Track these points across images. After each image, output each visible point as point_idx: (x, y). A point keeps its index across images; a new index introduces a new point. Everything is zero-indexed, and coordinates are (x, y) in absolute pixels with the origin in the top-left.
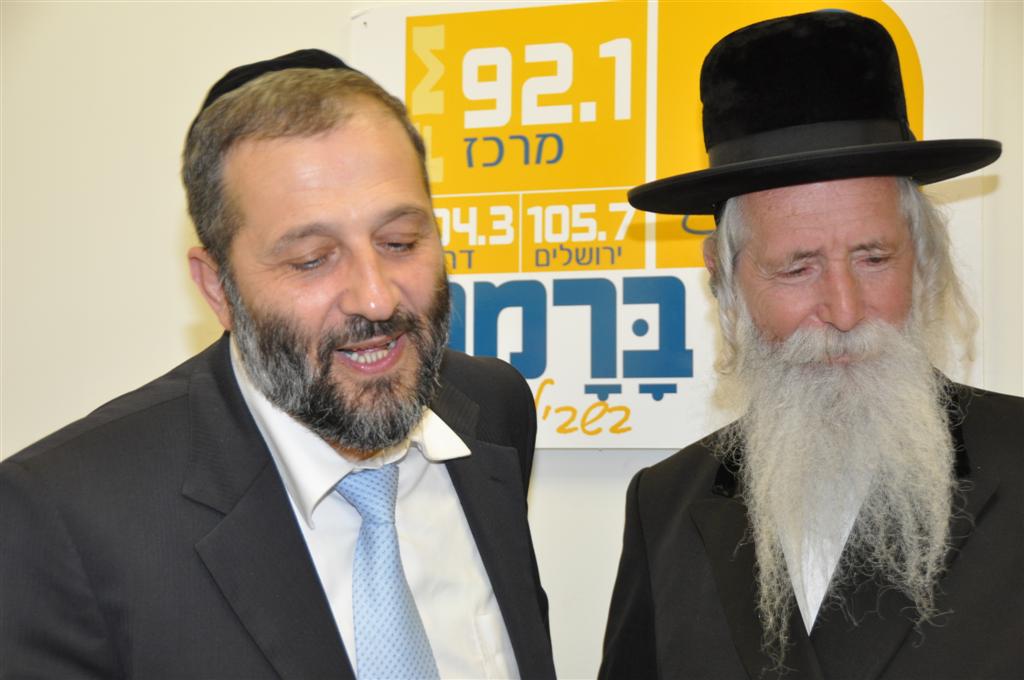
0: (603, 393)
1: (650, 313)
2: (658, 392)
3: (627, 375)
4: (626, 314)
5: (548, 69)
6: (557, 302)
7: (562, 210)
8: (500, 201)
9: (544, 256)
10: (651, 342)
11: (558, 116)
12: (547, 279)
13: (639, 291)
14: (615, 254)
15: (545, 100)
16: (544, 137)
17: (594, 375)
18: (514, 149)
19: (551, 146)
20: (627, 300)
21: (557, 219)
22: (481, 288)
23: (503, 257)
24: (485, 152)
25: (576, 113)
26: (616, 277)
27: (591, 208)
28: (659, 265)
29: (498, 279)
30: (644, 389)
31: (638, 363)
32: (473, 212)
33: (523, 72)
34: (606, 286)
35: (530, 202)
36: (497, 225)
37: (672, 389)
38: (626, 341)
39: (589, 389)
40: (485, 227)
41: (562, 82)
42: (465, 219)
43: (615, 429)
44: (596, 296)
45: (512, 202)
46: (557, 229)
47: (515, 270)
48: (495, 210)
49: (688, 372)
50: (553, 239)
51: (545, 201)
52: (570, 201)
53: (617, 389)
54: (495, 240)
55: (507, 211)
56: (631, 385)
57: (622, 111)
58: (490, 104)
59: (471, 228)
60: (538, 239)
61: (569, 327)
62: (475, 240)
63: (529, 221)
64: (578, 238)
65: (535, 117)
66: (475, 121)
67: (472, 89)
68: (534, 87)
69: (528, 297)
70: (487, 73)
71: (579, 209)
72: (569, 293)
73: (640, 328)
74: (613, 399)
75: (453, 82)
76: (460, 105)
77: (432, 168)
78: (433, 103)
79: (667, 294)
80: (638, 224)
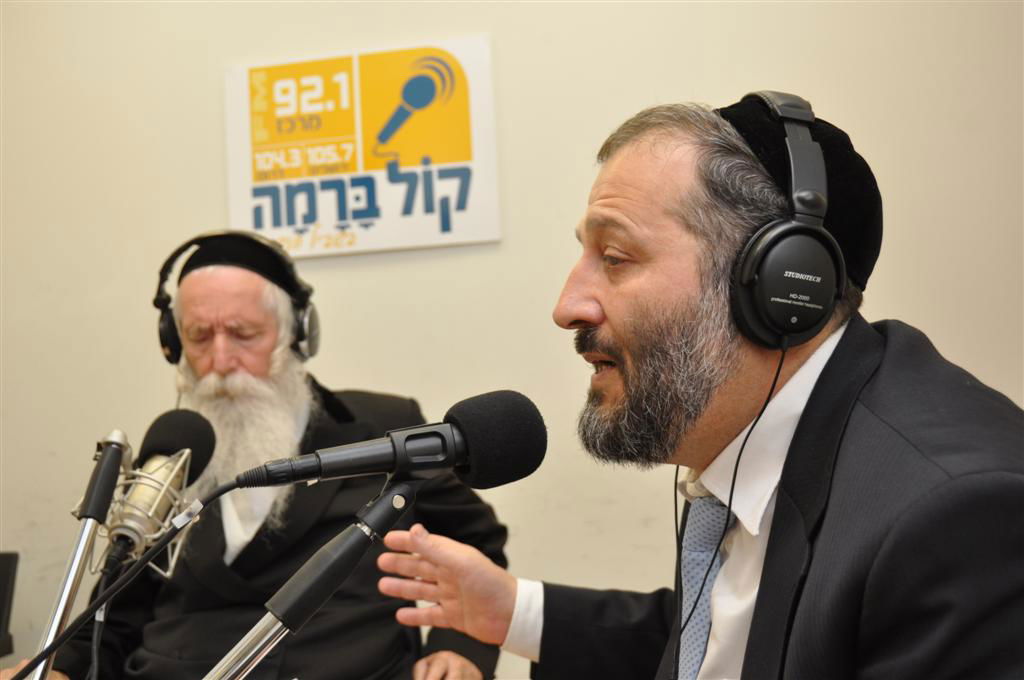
0: (343, 228)
1: (361, 191)
2: (366, 226)
3: (353, 219)
4: (351, 193)
5: (311, 88)
6: (321, 190)
7: (321, 149)
8: (295, 147)
9: (314, 170)
10: (363, 205)
11: (317, 108)
12: (316, 180)
13: (356, 182)
14: (345, 167)
15: (312, 101)
16: (311, 118)
17: (339, 220)
18: (299, 124)
19: (315, 121)
20: (352, 187)
21: (319, 154)
22: (287, 186)
23: (296, 172)
24: (286, 125)
25: (325, 107)
26: (346, 177)
27: (333, 148)
28: (365, 170)
29: (295, 181)
30: (361, 225)
31: (358, 214)
32: (282, 153)
33: (301, 90)
34: (342, 181)
35: (307, 146)
36: (293, 158)
37: (372, 224)
38: (352, 205)
39: (337, 227)
40: (288, 158)
41: (318, 94)
42: (278, 156)
43: (349, 244)
44: (338, 186)
45: (298, 147)
46: (319, 158)
47: (302, 177)
48: (292, 151)
49: (379, 216)
50: (319, 162)
51: (313, 146)
52: (323, 145)
53: (349, 226)
54: (292, 165)
55: (297, 151)
56: (355, 224)
57: (345, 104)
58: (286, 105)
59: (281, 160)
60: (311, 161)
61: (327, 201)
62: (284, 165)
63: (307, 155)
64: (329, 161)
65: (308, 109)
66: (281, 113)
67: (279, 98)
68: (306, 96)
69: (308, 189)
70: (285, 91)
71: (328, 148)
72: (326, 185)
73: (357, 198)
74: (348, 231)
75: (269, 96)
76: (272, 105)
77: (263, 135)
78: (261, 105)
79: (368, 183)
80: (355, 153)
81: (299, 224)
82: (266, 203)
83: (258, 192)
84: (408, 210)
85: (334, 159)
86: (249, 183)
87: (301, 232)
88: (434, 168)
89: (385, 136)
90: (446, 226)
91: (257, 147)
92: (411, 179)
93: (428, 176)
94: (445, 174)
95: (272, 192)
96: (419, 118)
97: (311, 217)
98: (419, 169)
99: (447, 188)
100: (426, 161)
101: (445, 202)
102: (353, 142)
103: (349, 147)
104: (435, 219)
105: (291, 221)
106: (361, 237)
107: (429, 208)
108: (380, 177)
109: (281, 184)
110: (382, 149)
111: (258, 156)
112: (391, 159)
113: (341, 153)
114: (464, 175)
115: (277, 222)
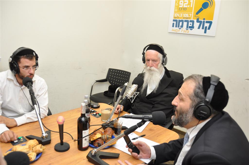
0: (187, 29)
1: (191, 23)
2: (191, 30)
3: (189, 28)
4: (190, 23)
5: (186, 2)
6: (185, 22)
7: (186, 14)
8: (181, 13)
9: (184, 18)
10: (191, 26)
11: (186, 6)
12: (184, 20)
13: (191, 21)
14: (189, 18)
15: (186, 5)
16: (185, 8)
17: (187, 28)
18: (183, 9)
19: (186, 9)
20: (190, 22)
21: (185, 15)
22: (179, 20)
23: (181, 18)
24: (181, 9)
25: (188, 6)
26: (189, 20)
27: (188, 14)
28: (193, 19)
29: (180, 20)
30: (190, 29)
31: (190, 27)
32: (179, 14)
33: (184, 3)
34: (188, 21)
35: (183, 13)
36: (181, 15)
37: (192, 29)
38: (189, 25)
39: (186, 29)
40: (180, 15)
41: (187, 4)
42: (178, 14)
43: (188, 32)
44: (187, 21)
45: (182, 13)
46: (185, 16)
47: (182, 19)
48: (181, 14)
49: (194, 28)
50: (185, 17)
51: (185, 13)
52: (186, 13)
53: (188, 29)
54: (180, 16)
55: (182, 14)
56: (189, 29)
57: (191, 6)
58: (181, 5)
59: (179, 15)
60: (184, 16)
61: (185, 24)
62: (179, 16)
63: (183, 15)
64: (187, 17)
65: (185, 6)
66: (180, 6)
67: (180, 4)
68: (185, 4)
69: (182, 21)
70: (181, 3)
71: (187, 14)
72: (185, 21)
73: (190, 24)
74: (188, 30)
75: (179, 3)
76: (179, 5)
77: (176, 10)
78: (177, 5)
79: (193, 22)
80: (192, 16)
81: (180, 28)
82: (175, 22)
83: (174, 20)
84: (199, 28)
85: (188, 16)
86: (173, 19)
87: (180, 29)
88: (205, 21)
89: (197, 13)
90: (205, 32)
91: (175, 12)
92: (200, 22)
93: (204, 22)
94: (207, 22)
95: (176, 21)
96: (204, 10)
97: (182, 26)
98: (202, 20)
99: (207, 25)
100: (204, 19)
101: (206, 27)
102: (192, 14)
103: (191, 14)
104: (204, 30)
105: (179, 27)
106: (190, 31)
107: (203, 28)
108: (195, 21)
109: (178, 20)
110: (197, 16)
111: (175, 14)
112: (198, 18)
113: (189, 15)
114: (211, 23)
115: (176, 27)
